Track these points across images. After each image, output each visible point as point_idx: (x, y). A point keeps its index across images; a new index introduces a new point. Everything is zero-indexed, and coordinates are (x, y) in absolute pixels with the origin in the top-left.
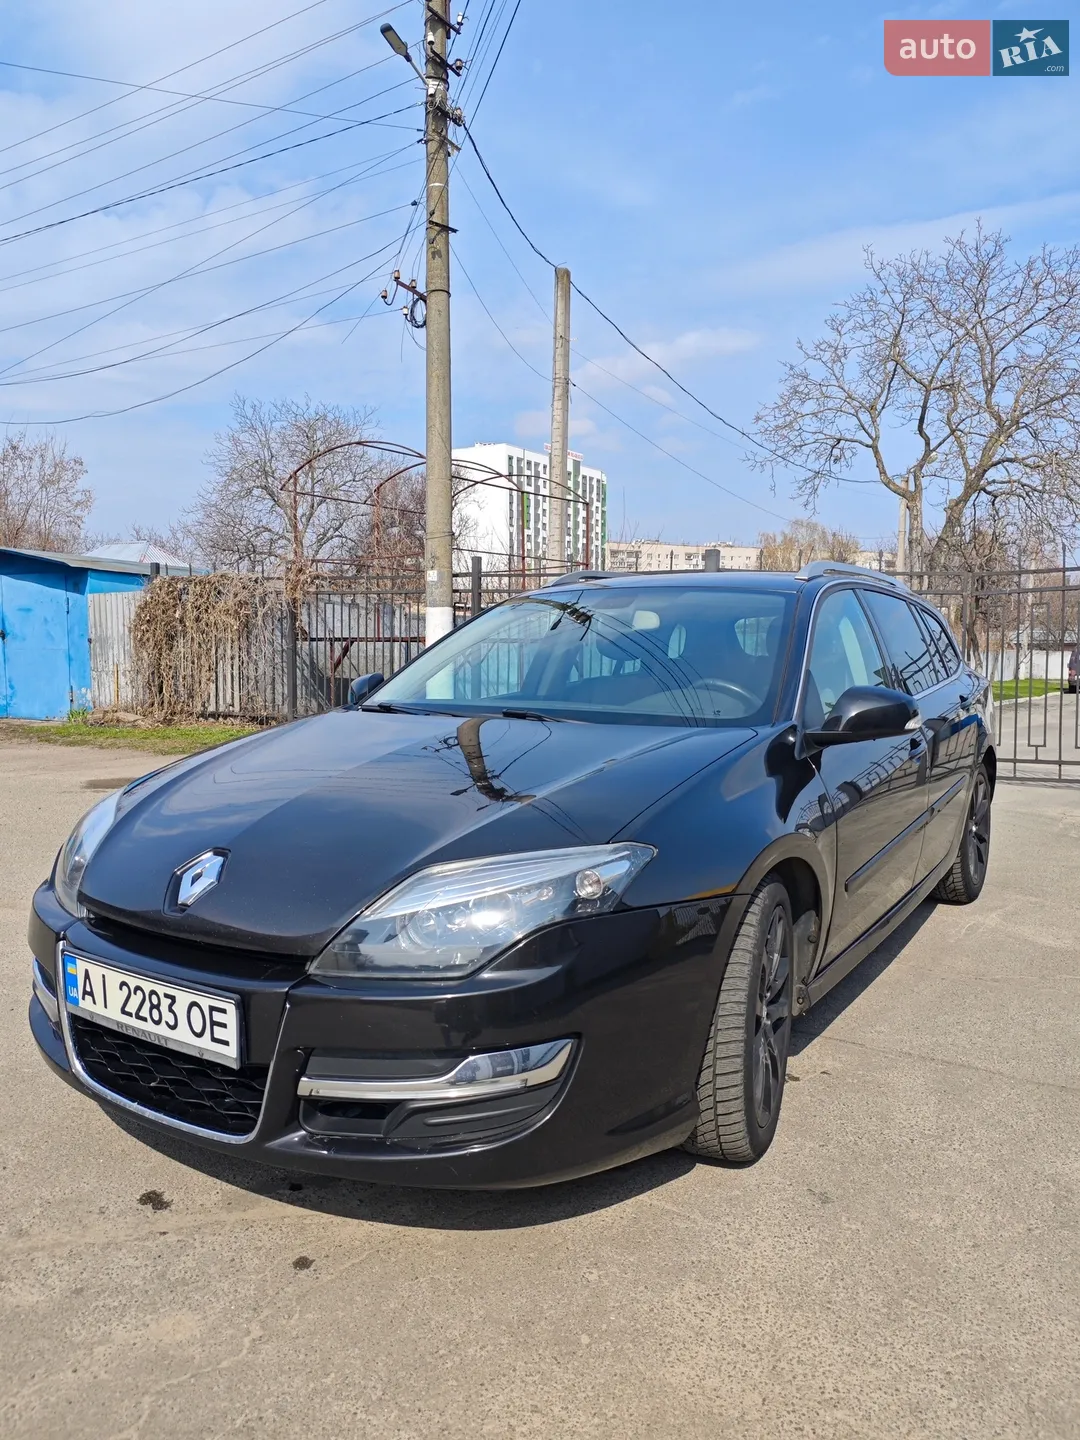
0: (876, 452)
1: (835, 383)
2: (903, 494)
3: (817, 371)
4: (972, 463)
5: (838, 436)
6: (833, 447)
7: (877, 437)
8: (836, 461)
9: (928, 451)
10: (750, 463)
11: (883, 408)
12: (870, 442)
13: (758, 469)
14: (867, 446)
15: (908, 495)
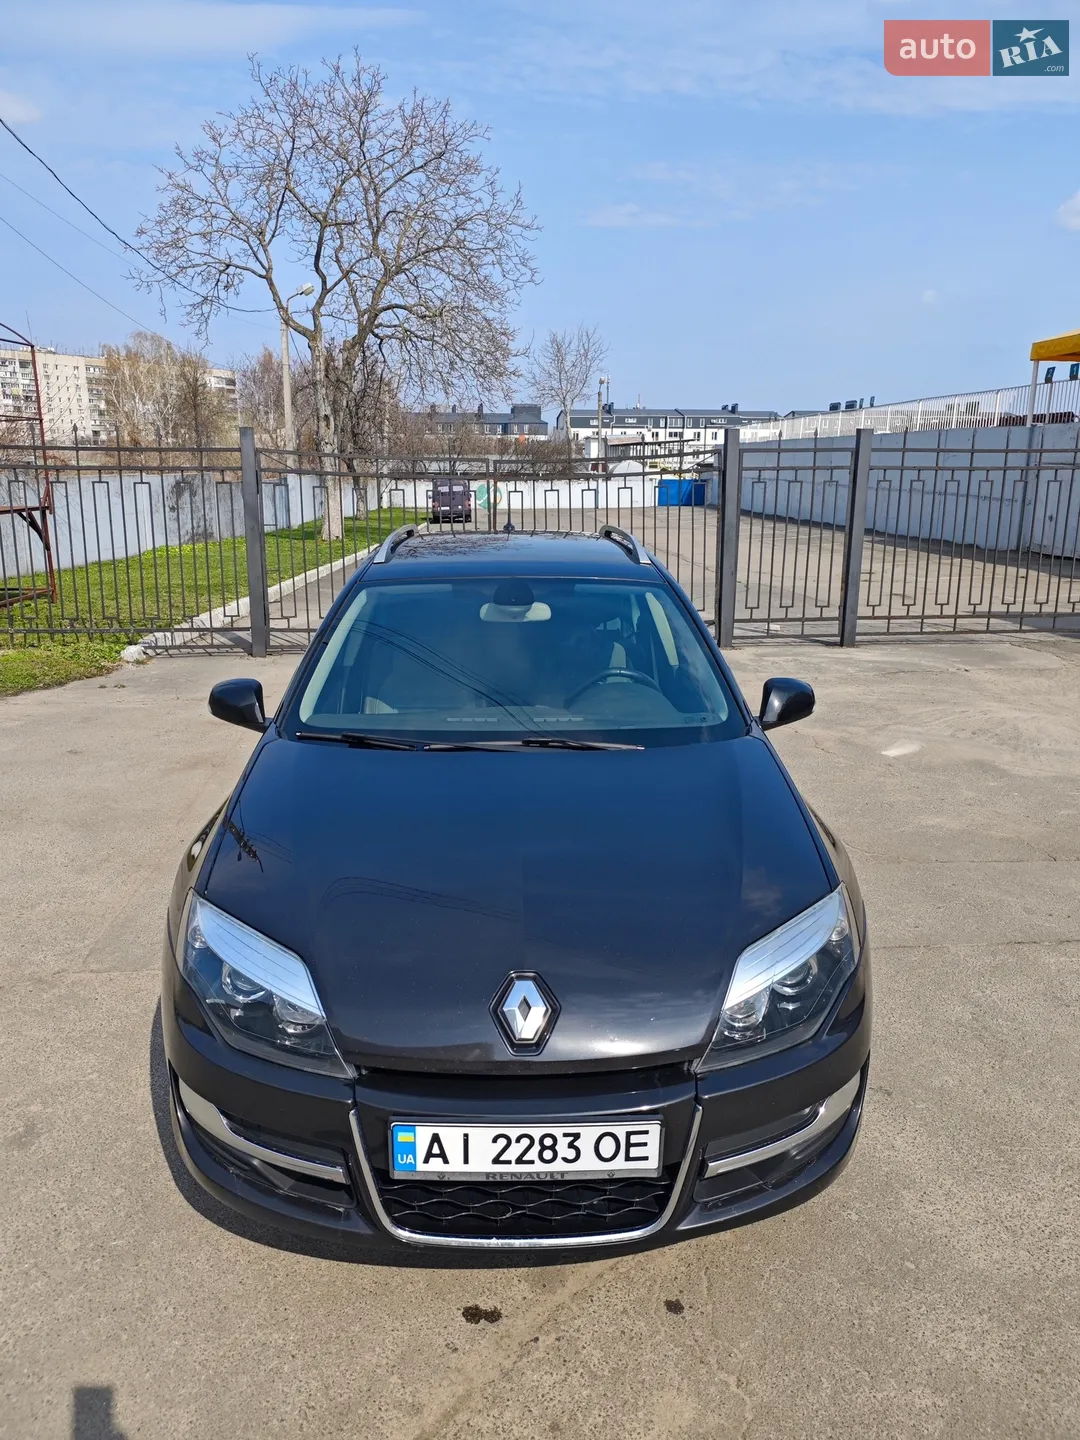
0: (271, 285)
1: (220, 201)
2: (304, 332)
3: (201, 186)
4: (363, 306)
5: (227, 261)
6: (221, 272)
7: (270, 268)
8: (226, 287)
9: (325, 291)
11: (273, 236)
12: (264, 273)
13: (144, 290)
14: (260, 276)
15: (308, 334)
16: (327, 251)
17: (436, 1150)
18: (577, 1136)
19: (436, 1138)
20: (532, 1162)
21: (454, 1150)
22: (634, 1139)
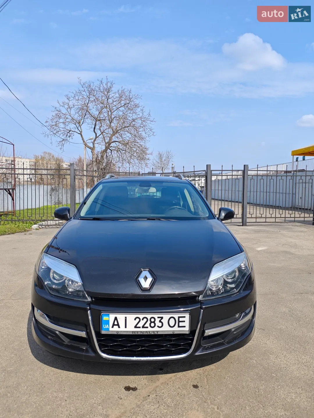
0: (82, 136)
1: (69, 114)
2: (90, 148)
3: (64, 111)
4: (107, 141)
5: (70, 130)
6: (68, 133)
7: (82, 132)
8: (69, 137)
9: (96, 137)
10: (45, 135)
11: (83, 123)
12: (80, 133)
13: (47, 137)
14: (79, 134)
15: (91, 148)
16: (97, 127)
17: (116, 323)
18: (162, 318)
19: (116, 319)
20: (147, 327)
21: (122, 323)
22: (181, 319)
